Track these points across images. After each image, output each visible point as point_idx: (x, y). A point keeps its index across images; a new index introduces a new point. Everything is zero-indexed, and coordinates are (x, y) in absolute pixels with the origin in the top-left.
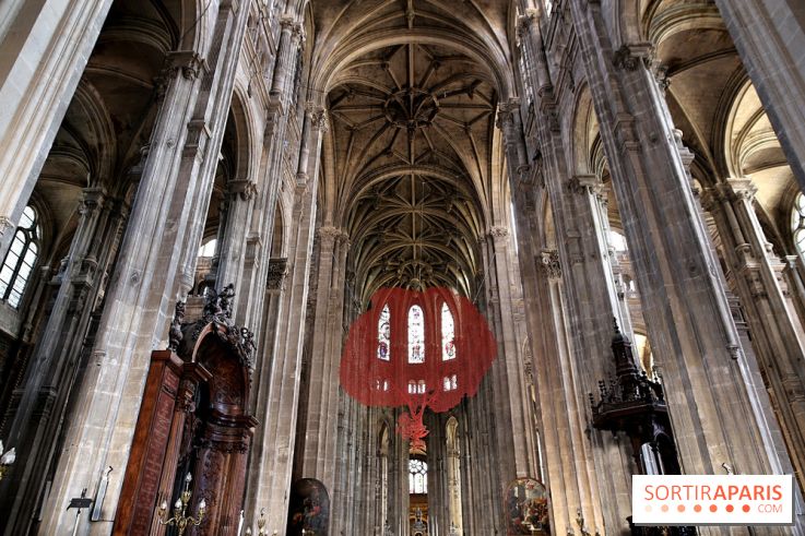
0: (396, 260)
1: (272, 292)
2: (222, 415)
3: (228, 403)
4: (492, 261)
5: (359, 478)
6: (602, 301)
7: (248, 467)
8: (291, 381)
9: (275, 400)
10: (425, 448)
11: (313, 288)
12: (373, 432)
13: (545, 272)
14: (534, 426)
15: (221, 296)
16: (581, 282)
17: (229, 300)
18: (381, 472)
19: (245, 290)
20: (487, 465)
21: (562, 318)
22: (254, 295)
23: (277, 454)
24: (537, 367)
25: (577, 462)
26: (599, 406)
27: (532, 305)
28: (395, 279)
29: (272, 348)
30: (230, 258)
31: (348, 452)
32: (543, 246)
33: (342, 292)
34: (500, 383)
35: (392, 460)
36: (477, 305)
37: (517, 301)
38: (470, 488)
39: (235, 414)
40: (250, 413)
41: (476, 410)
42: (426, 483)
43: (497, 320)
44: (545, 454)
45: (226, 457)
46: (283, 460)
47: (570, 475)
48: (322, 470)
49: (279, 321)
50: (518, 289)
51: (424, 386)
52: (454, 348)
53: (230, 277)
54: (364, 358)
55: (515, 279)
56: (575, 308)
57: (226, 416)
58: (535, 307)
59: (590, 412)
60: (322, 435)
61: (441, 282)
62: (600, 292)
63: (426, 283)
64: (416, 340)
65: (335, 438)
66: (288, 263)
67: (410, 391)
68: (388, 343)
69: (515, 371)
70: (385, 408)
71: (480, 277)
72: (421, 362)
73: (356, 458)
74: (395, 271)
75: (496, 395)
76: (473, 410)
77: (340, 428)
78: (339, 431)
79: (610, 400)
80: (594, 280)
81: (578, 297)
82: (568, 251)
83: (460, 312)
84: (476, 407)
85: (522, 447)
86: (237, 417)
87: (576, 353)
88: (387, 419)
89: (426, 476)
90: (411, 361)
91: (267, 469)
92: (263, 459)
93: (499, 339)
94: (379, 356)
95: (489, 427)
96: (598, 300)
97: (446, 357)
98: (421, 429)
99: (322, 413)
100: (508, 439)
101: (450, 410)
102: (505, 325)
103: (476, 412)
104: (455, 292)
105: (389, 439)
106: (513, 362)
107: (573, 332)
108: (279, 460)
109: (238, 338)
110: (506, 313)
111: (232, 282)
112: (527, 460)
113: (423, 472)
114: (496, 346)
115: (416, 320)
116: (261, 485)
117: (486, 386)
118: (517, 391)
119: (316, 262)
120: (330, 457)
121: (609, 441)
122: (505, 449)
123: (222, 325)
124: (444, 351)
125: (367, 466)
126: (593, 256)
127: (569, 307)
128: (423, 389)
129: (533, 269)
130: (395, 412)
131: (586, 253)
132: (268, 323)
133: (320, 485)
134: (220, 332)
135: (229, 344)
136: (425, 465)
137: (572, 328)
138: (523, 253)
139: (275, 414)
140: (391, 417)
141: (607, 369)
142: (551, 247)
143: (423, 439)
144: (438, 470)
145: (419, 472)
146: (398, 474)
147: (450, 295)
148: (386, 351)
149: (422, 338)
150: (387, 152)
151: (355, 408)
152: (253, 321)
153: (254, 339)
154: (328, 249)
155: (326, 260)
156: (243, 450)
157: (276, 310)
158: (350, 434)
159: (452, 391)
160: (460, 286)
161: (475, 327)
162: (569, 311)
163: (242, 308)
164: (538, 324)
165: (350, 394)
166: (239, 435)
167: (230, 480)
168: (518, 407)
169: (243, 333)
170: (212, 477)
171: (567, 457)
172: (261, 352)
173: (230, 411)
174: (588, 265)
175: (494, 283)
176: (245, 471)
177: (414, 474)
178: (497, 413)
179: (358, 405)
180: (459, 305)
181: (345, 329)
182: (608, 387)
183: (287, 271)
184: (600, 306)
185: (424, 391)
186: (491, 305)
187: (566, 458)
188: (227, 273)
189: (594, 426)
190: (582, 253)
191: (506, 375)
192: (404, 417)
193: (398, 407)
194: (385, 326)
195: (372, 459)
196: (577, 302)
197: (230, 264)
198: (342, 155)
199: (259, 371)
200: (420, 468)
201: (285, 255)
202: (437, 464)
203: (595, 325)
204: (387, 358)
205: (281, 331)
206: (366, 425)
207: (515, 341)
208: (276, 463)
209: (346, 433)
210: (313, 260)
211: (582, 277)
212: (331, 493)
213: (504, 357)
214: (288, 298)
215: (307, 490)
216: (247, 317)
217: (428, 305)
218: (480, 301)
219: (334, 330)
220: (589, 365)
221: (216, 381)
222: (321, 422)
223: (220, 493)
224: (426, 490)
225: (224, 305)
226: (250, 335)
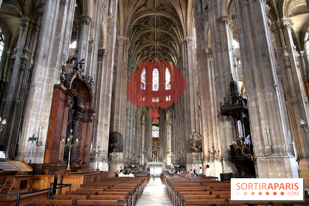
0: (148, 50)
1: (100, 62)
2: (82, 109)
3: (84, 104)
4: (186, 51)
5: (134, 132)
7: (93, 128)
8: (108, 97)
9: (102, 104)
10: (158, 122)
11: (116, 61)
12: (139, 116)
13: (206, 56)
14: (199, 114)
15: (80, 64)
16: (220, 60)
17: (83, 65)
18: (142, 130)
19: (89, 61)
20: (181, 128)
21: (212, 74)
22: (93, 63)
23: (104, 123)
24: (201, 92)
25: (213, 127)
26: (223, 107)
27: (200, 68)
28: (148, 58)
29: (100, 84)
30: (82, 48)
31: (130, 122)
32: (206, 46)
33: (127, 63)
34: (187, 98)
35: (146, 126)
36: (179, 68)
37: (195, 67)
38: (174, 135)
39: (88, 108)
40: (93, 108)
42: (158, 134)
43: (187, 74)
44: (202, 124)
45: (85, 124)
46: (106, 125)
47: (211, 131)
48: (121, 129)
49: (103, 74)
50: (195, 63)
52: (170, 85)
53: (83, 56)
54: (136, 88)
55: (194, 59)
56: (217, 70)
57: (84, 109)
58: (201, 70)
59: (220, 109)
60: (120, 117)
61: (165, 59)
62: (227, 64)
63: (160, 60)
64: (156, 82)
65: (125, 118)
66: (106, 51)
67: (153, 100)
68: (145, 83)
69: (192, 94)
70: (143, 107)
71: (181, 58)
72: (157, 90)
73: (133, 125)
74: (148, 55)
75: (185, 103)
77: (127, 114)
79: (227, 105)
80: (225, 59)
81: (219, 66)
82: (216, 47)
83: (173, 72)
84: (177, 107)
85: (194, 122)
86: (88, 110)
87: (216, 87)
88: (145, 112)
89: (158, 132)
90: (153, 90)
91: (100, 129)
92: (99, 125)
93: (187, 82)
94: (141, 88)
95: (182, 114)
96: (226, 67)
97: (167, 89)
98: (157, 115)
99: (120, 109)
100: (189, 119)
101: (168, 108)
102: (190, 77)
103: (177, 109)
104: (171, 63)
105: (145, 118)
106: (192, 91)
107: (215, 80)
108: (105, 125)
109: (87, 80)
110: (190, 72)
111: (84, 58)
112: (195, 126)
114: (186, 85)
115: (155, 74)
116: (98, 134)
117: (182, 99)
118: (193, 101)
119: (117, 51)
120: (123, 124)
121: (226, 119)
122: (188, 122)
123: (80, 75)
124: (166, 86)
125: (137, 128)
126: (226, 50)
127: (215, 70)
128: (158, 100)
129: (202, 55)
130: (147, 109)
131: (223, 49)
132: (99, 75)
133: (120, 134)
134: (80, 77)
135: (84, 82)
136: (158, 128)
137: (215, 78)
138: (198, 48)
139: (102, 109)
140: (146, 110)
141: (227, 93)
142: (209, 46)
143: (157, 118)
144: (163, 129)
145: (156, 130)
146: (148, 131)
147: (169, 64)
148: (144, 86)
149: (158, 81)
150: (145, 5)
151: (132, 107)
152: (93, 73)
153: (93, 80)
154: (121, 46)
155: (120, 50)
156: (91, 121)
157: (101, 69)
158: (130, 116)
159: (169, 101)
160: (173, 61)
161: (178, 77)
162: (215, 72)
163: (88, 69)
164: (202, 76)
165: (130, 102)
166: (89, 116)
167: (87, 132)
168: (193, 108)
169: (89, 78)
170: (80, 131)
172: (96, 86)
173: (85, 107)
174: (223, 53)
175: (186, 60)
177: (154, 131)
178: (185, 109)
179: (134, 106)
180: (172, 69)
181: (128, 77)
182: (227, 100)
183: (105, 54)
184: (226, 70)
186: (185, 69)
187: (209, 125)
188: (81, 55)
189: (221, 114)
190: (221, 48)
191: (189, 96)
192: (151, 110)
193: (149, 106)
194: (144, 77)
195: (139, 126)
196: (218, 68)
197: (82, 51)
198: (126, 6)
199: (96, 93)
201: (104, 48)
202: (163, 127)
203: (224, 77)
204: (145, 89)
205: (104, 78)
206: (137, 113)
207: (193, 83)
208: (104, 126)
209: (129, 116)
210: (115, 50)
211: (220, 58)
212: (124, 137)
213: (189, 89)
214: (106, 65)
215: (115, 136)
216: (90, 72)
217: (160, 69)
218: (181, 67)
219: (124, 78)
220: (220, 92)
221: (80, 96)
222: (120, 112)
223: (83, 137)
224: (158, 137)
225: (81, 67)
226: (92, 79)
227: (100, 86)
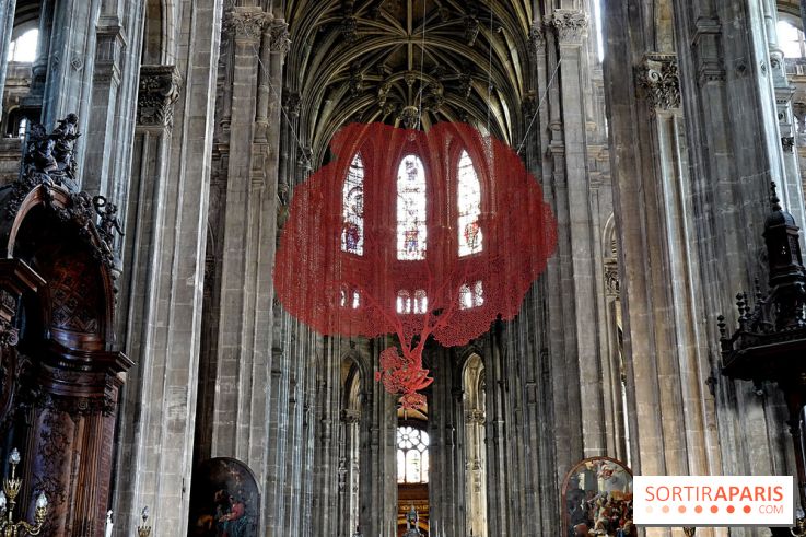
0: (375, 70)
1: (148, 129)
2: (66, 350)
3: (72, 329)
4: (553, 77)
5: (310, 458)
6: (752, 151)
7: (116, 440)
8: (186, 292)
9: (160, 324)
10: (425, 410)
11: (222, 123)
12: (335, 380)
13: (651, 96)
14: (617, 370)
15: (54, 137)
16: (716, 117)
17: (70, 145)
18: (347, 447)
19: (98, 127)
20: (533, 437)
21: (677, 182)
22: (115, 135)
23: (167, 418)
24: (628, 269)
25: (689, 432)
26: (735, 337)
27: (624, 157)
28: (375, 107)
29: (150, 232)
30: (66, 65)
31: (290, 413)
32: (648, 49)
33: (276, 129)
34: (560, 295)
35: (367, 427)
36: (524, 156)
37: (595, 150)
38: (502, 473)
39: (92, 348)
40: (115, 348)
41: (517, 345)
42: (426, 465)
43: (559, 183)
44: (634, 419)
45: (77, 422)
46: (178, 427)
47: (677, 453)
48: (247, 446)
49: (162, 182)
50: (600, 127)
51: (425, 301)
52: (480, 236)
53: (68, 102)
54: (317, 251)
55: (594, 108)
56: (703, 165)
57: (73, 353)
58: (628, 160)
59: (717, 348)
60: (244, 384)
61: (458, 114)
62: (750, 134)
63: (430, 114)
64: (412, 219)
65: (268, 389)
66: (176, 77)
67: (399, 309)
68: (360, 223)
69: (587, 276)
70: (354, 338)
71: (530, 105)
72: (420, 257)
73: (305, 425)
74: (374, 92)
75: (553, 318)
76: (510, 343)
77: (276, 373)
78: (273, 377)
79: (754, 328)
80: (741, 113)
81: (710, 143)
82: (695, 57)
83: (491, 169)
84: (516, 337)
85: (595, 407)
86: (93, 355)
87: (699, 245)
88: (360, 359)
89: (426, 453)
90: (401, 256)
91: (150, 443)
92: (142, 425)
93: (561, 219)
94: (344, 247)
95: (538, 372)
96: (745, 149)
97: (464, 250)
98: (420, 375)
99: (244, 348)
100: (571, 393)
101: (471, 342)
102: (573, 194)
103: (516, 347)
104: (485, 132)
105: (363, 392)
106: (585, 261)
107: (695, 208)
108: (171, 427)
109: (88, 215)
110: (575, 171)
111: (73, 111)
112: (603, 429)
113: (421, 447)
114: (556, 232)
115: (411, 178)
116: (140, 468)
117: (536, 301)
118: (589, 310)
119: (227, 74)
120: (259, 422)
121: (749, 396)
122: (565, 409)
123: (57, 190)
124: (462, 240)
125: (323, 437)
126: (742, 68)
127: (691, 163)
128: (423, 306)
129: (630, 91)
130: (371, 344)
131: (729, 63)
133: (243, 469)
134: (55, 203)
135: (74, 225)
136: (426, 438)
137: (694, 199)
138: (612, 61)
139: (160, 350)
140: (365, 353)
141: (753, 273)
142: (665, 49)
143: (421, 392)
144: (448, 443)
145: (415, 447)
146: (376, 451)
147: (475, 137)
148: (356, 239)
149: (422, 216)
151: (302, 339)
152: (115, 182)
153: (118, 215)
154: (250, 50)
155: (245, 71)
156: (107, 410)
157: (156, 162)
158: (293, 382)
159: (475, 308)
161: (517, 195)
162: (692, 170)
163: (94, 160)
164: (632, 192)
165: (293, 315)
166: (98, 386)
167: (86, 461)
169: (97, 206)
170: (55, 456)
171: (672, 424)
172: (132, 240)
173: (81, 343)
174: (731, 84)
175: (556, 115)
176: (111, 446)
177: (405, 450)
178: (553, 349)
179: (308, 333)
180: (490, 156)
181: (283, 197)
182: (752, 306)
183: (173, 91)
184: (747, 162)
185: (424, 309)
186: (549, 156)
187: (670, 425)
188: (63, 95)
189: (724, 372)
190: (721, 62)
191: (572, 283)
192: (389, 354)
193: (379, 337)
194: (355, 194)
195: (333, 426)
196: (705, 152)
197: (66, 77)
199: (128, 274)
200: (416, 442)
201: (169, 59)
202: (447, 435)
203: (737, 195)
204: (360, 251)
205: (167, 202)
206: (322, 368)
207: (590, 222)
208: (166, 432)
209: (286, 381)
210: (221, 70)
211: (718, 105)
212: (262, 482)
213: (570, 250)
214: (177, 140)
215: (220, 477)
216: (104, 177)
217: (434, 155)
218: (530, 149)
219: (261, 200)
220: (720, 267)
221: (53, 292)
222: (243, 362)
223: (70, 483)
224: (426, 479)
225: (60, 154)
226: (111, 209)
227: (150, 241)
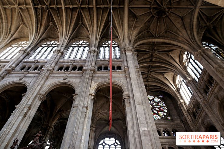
150: (182, 19)
198: (176, 37)
